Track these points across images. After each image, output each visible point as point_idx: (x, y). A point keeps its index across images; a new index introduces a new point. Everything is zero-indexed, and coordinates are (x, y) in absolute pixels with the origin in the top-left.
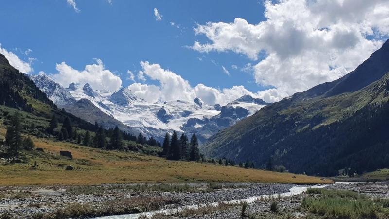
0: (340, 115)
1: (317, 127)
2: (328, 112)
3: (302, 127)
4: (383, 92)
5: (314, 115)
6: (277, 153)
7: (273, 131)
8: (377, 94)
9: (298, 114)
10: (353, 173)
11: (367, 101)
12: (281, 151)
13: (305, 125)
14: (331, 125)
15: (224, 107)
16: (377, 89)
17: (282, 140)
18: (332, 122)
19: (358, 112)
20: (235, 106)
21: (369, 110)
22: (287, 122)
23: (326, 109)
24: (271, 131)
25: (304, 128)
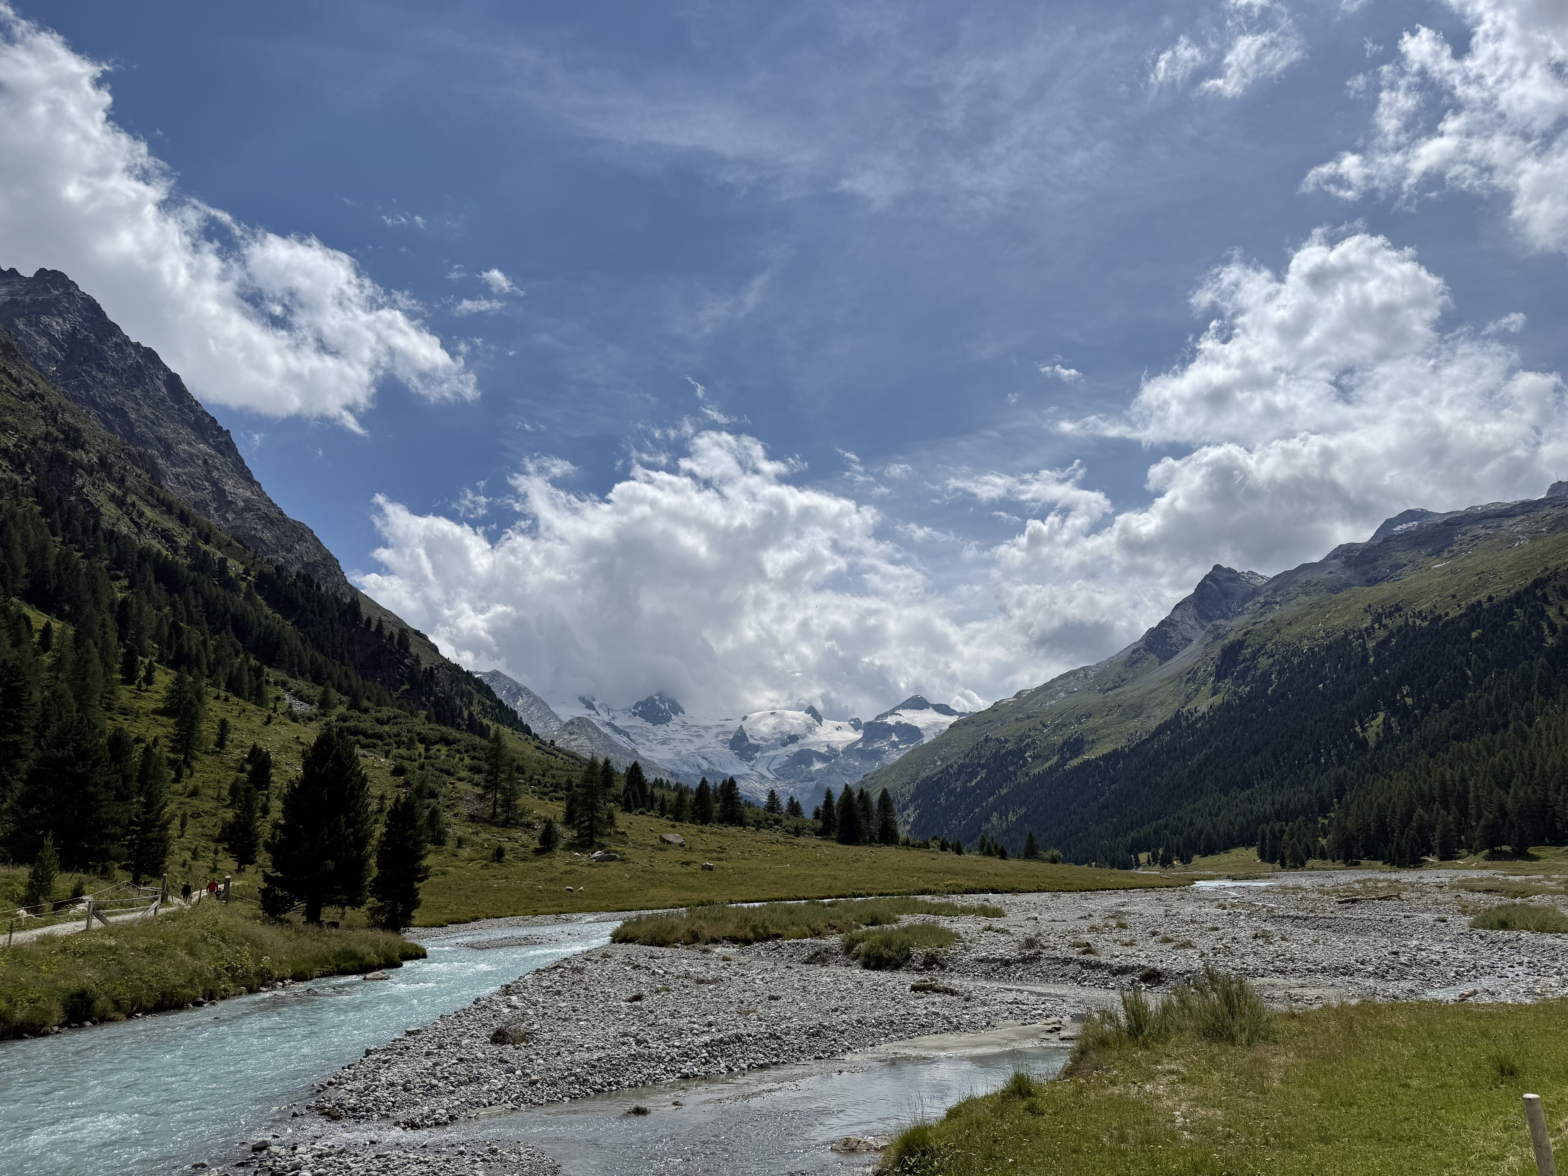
0: (1120, 736)
1: (1075, 762)
2: (1094, 731)
3: (1043, 764)
4: (1210, 685)
5: (1065, 737)
6: (995, 817)
7: (983, 774)
8: (1197, 690)
9: (1029, 736)
10: (1170, 862)
11: (1176, 705)
12: (1003, 815)
13: (1048, 759)
14: (1106, 758)
15: (869, 724)
16: (1194, 680)
17: (1003, 792)
18: (1105, 752)
19: (1160, 730)
20: (891, 720)
21: (1184, 724)
22: (1009, 753)
23: (1090, 723)
24: (978, 773)
25: (1047, 765)
